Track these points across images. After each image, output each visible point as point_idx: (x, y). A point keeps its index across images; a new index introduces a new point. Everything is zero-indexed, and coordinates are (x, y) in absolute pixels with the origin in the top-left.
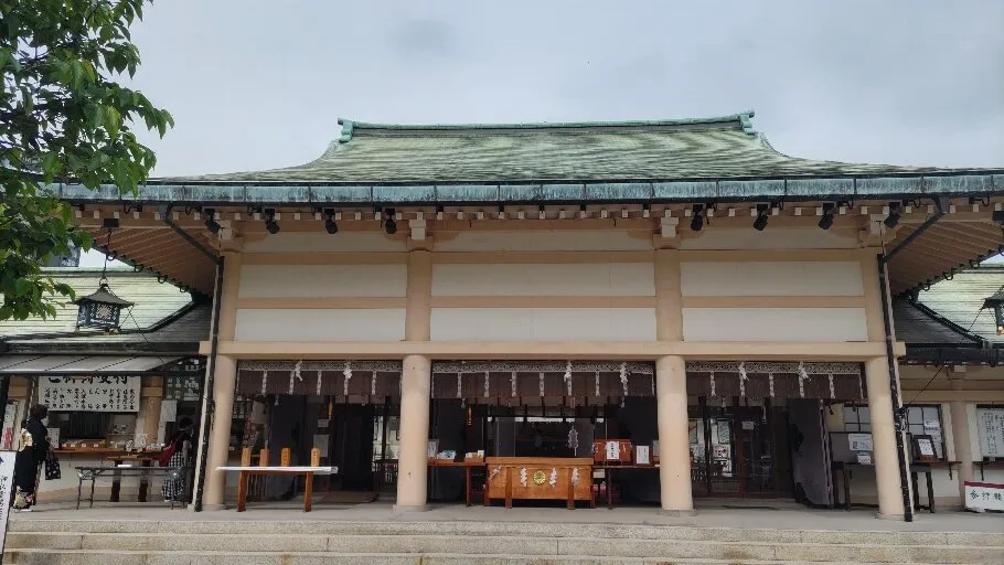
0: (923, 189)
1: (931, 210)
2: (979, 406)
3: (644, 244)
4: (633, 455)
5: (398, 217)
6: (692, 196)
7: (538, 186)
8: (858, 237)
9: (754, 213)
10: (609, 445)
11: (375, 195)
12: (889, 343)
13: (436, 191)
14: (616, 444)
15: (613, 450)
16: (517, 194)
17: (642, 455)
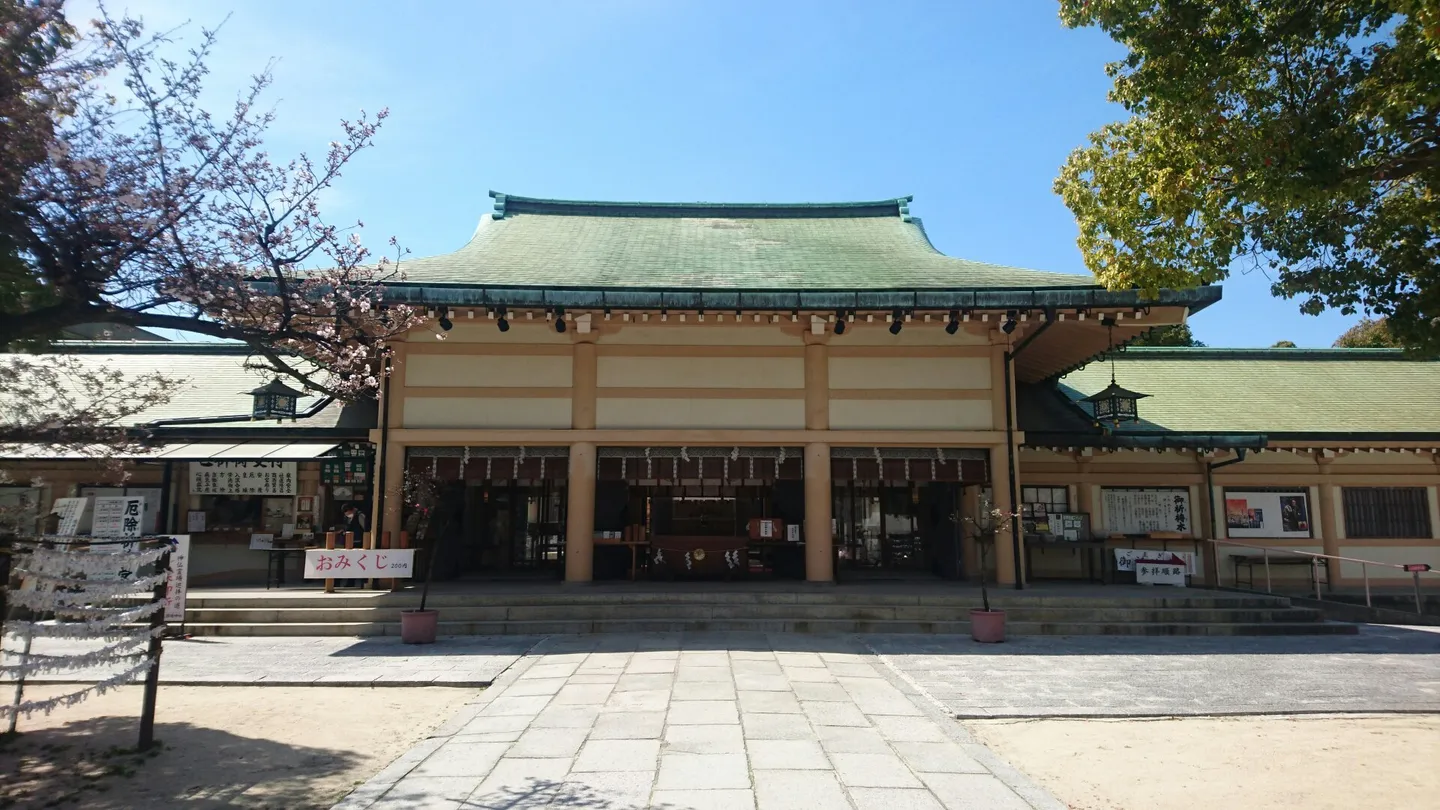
0: (1034, 302)
1: (1043, 318)
2: (1103, 487)
3: (796, 341)
4: (784, 532)
5: (568, 317)
6: (834, 305)
7: (698, 294)
8: (989, 336)
9: (890, 319)
10: (763, 523)
11: (547, 299)
12: (1010, 433)
13: (604, 295)
14: (770, 524)
15: (766, 529)
16: (678, 300)
17: (792, 533)
